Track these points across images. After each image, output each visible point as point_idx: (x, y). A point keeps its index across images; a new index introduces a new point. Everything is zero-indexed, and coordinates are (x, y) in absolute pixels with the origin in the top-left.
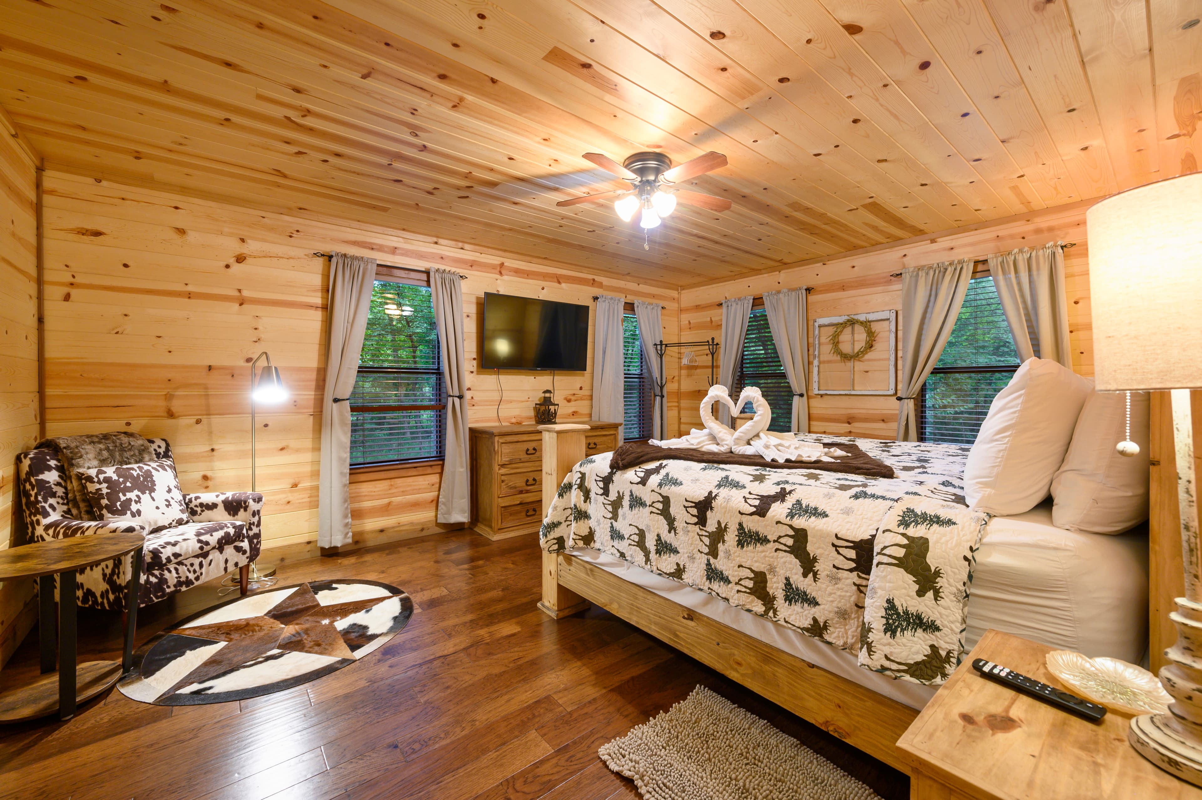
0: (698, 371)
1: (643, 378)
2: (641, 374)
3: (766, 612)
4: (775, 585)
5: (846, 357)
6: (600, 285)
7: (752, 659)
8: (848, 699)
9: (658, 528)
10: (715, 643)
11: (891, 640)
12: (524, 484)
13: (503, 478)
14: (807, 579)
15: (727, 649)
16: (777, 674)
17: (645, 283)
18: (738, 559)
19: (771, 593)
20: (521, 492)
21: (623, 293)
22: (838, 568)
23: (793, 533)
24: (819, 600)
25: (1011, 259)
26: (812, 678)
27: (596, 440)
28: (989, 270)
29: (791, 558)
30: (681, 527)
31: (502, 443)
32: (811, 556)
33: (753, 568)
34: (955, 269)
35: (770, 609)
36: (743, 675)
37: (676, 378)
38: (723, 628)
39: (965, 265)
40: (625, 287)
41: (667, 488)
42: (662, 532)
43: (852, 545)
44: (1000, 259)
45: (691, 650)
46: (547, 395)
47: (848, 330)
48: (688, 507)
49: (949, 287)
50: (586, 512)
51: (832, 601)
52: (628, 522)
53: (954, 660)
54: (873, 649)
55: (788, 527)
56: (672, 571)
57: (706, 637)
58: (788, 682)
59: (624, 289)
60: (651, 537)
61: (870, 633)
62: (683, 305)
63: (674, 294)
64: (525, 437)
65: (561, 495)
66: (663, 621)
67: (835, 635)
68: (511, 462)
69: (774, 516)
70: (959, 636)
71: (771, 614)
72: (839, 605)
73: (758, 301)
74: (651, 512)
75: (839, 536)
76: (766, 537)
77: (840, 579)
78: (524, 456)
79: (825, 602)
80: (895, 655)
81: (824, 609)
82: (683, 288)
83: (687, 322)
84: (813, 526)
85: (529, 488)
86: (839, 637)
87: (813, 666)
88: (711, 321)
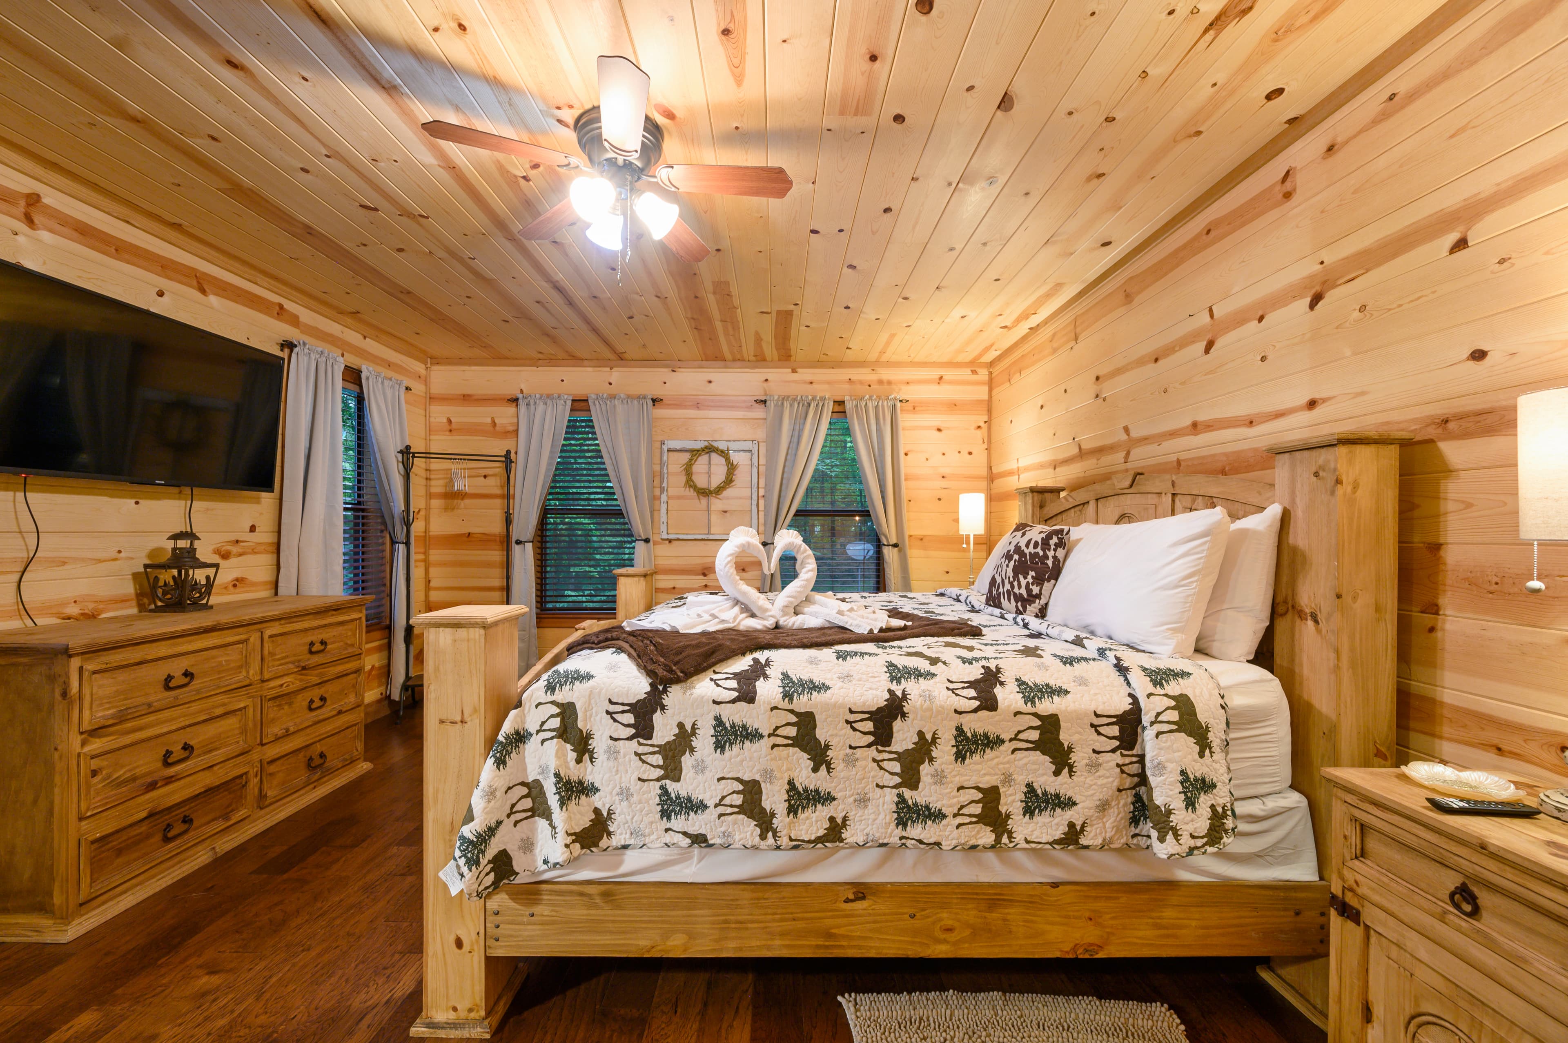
0: (467, 502)
1: (363, 510)
2: (359, 503)
3: (998, 840)
4: (1010, 799)
5: (704, 493)
6: (294, 321)
7: (971, 915)
8: (1100, 905)
9: (788, 770)
10: (907, 916)
11: (1193, 815)
12: (160, 764)
13: (95, 764)
14: (1060, 777)
15: (928, 917)
16: (1009, 917)
17: (377, 339)
18: (957, 779)
19: (1003, 812)
20: (152, 786)
21: (338, 347)
22: (1098, 753)
23: (1039, 723)
24: (1076, 799)
25: (863, 404)
26: (1058, 900)
27: (325, 635)
28: (845, 412)
29: (1037, 757)
30: (841, 756)
31: (94, 672)
32: (1066, 746)
33: (981, 786)
34: (817, 405)
35: (1002, 834)
36: (955, 944)
37: (422, 513)
38: (923, 889)
39: (826, 402)
40: (340, 335)
41: (805, 698)
42: (796, 774)
43: (1115, 720)
44: (854, 403)
45: (860, 947)
46: (183, 544)
47: (703, 459)
48: (855, 722)
49: (812, 424)
50: (581, 783)
51: (1093, 795)
52: (712, 774)
53: (1229, 813)
54: (1179, 833)
55: (1031, 717)
56: (821, 832)
57: (892, 914)
58: (1025, 921)
59: (339, 339)
60: (777, 788)
61: (1172, 816)
62: (435, 390)
63: (418, 367)
64: (163, 649)
65: (500, 762)
66: (800, 925)
67: (1092, 834)
68: (122, 718)
69: (1009, 706)
70: (1228, 787)
71: (1005, 839)
72: (1101, 797)
73: (580, 404)
74: (774, 746)
75: (1098, 713)
76: (998, 737)
77: (1100, 765)
78: (160, 696)
79: (1084, 798)
80: (1199, 830)
81: (1083, 808)
82: (437, 360)
83: (445, 420)
84: (1063, 707)
85: (172, 771)
86: (1096, 835)
87: (1055, 885)
88: (494, 424)
